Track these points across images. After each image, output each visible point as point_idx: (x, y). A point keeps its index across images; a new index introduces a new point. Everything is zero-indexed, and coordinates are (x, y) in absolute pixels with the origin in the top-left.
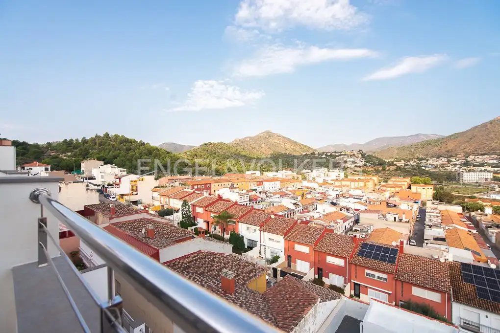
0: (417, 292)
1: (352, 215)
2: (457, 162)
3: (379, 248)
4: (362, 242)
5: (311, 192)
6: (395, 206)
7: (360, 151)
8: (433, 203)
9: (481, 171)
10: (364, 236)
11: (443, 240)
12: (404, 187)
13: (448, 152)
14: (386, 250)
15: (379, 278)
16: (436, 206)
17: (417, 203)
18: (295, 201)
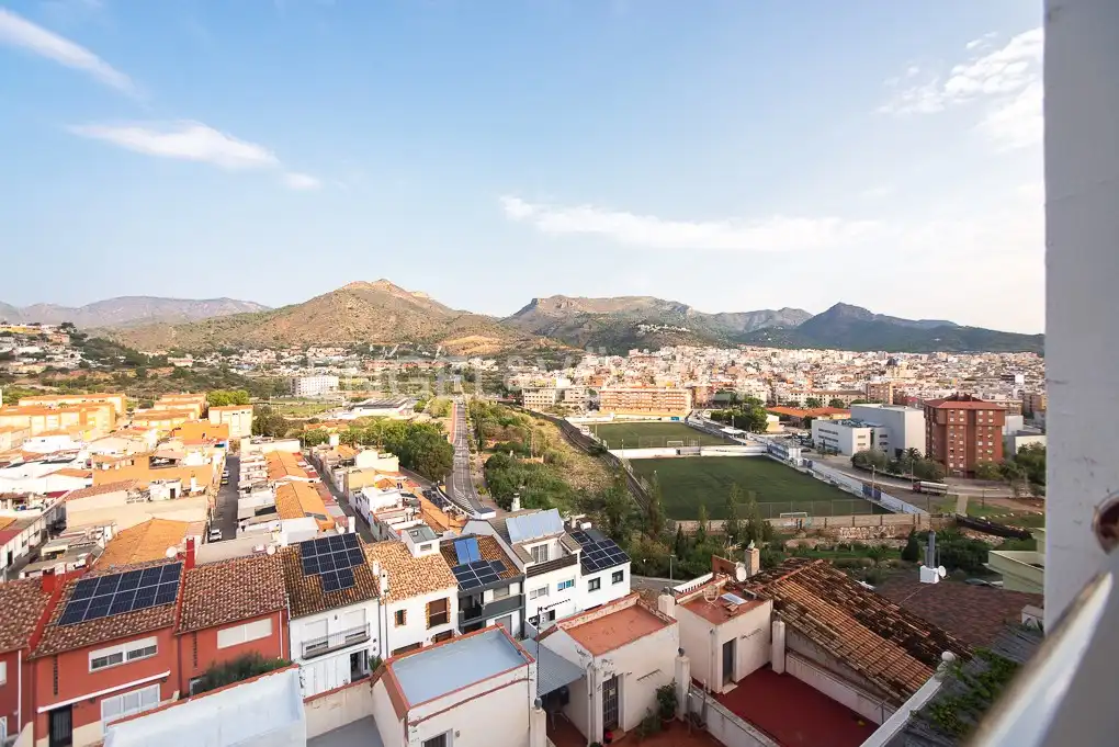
0: (229, 638)
1: (38, 513)
2: (292, 359)
3: (131, 578)
4: (77, 580)
6: (172, 461)
7: (65, 326)
8: (252, 442)
10: (82, 562)
11: (272, 510)
12: (192, 415)
13: (276, 338)
14: (152, 574)
15: (132, 654)
16: (256, 447)
17: (222, 446)
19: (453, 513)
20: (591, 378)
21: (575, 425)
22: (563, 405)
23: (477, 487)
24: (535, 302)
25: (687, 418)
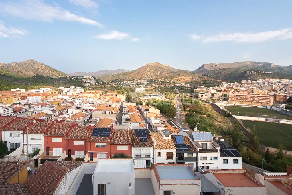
0: (120, 148)
1: (88, 113)
2: (134, 83)
3: (102, 130)
4: (94, 128)
5: (64, 101)
6: (110, 106)
7: (93, 76)
8: (125, 103)
9: (142, 87)
10: (95, 125)
11: (129, 120)
12: (114, 96)
13: (131, 78)
14: (106, 129)
15: (102, 146)
16: (126, 104)
17: (119, 103)
18: (52, 109)
19: (175, 128)
20: (225, 90)
21: (219, 106)
22: (214, 99)
23: (183, 121)
24: (203, 66)
25: (271, 107)
